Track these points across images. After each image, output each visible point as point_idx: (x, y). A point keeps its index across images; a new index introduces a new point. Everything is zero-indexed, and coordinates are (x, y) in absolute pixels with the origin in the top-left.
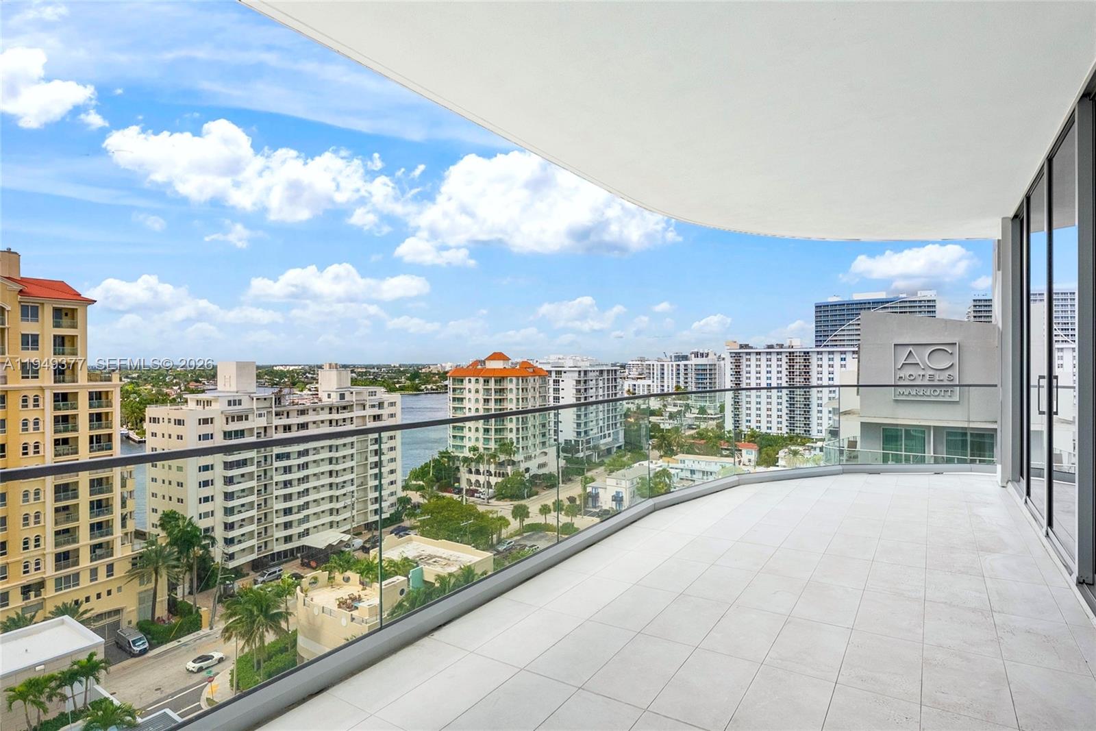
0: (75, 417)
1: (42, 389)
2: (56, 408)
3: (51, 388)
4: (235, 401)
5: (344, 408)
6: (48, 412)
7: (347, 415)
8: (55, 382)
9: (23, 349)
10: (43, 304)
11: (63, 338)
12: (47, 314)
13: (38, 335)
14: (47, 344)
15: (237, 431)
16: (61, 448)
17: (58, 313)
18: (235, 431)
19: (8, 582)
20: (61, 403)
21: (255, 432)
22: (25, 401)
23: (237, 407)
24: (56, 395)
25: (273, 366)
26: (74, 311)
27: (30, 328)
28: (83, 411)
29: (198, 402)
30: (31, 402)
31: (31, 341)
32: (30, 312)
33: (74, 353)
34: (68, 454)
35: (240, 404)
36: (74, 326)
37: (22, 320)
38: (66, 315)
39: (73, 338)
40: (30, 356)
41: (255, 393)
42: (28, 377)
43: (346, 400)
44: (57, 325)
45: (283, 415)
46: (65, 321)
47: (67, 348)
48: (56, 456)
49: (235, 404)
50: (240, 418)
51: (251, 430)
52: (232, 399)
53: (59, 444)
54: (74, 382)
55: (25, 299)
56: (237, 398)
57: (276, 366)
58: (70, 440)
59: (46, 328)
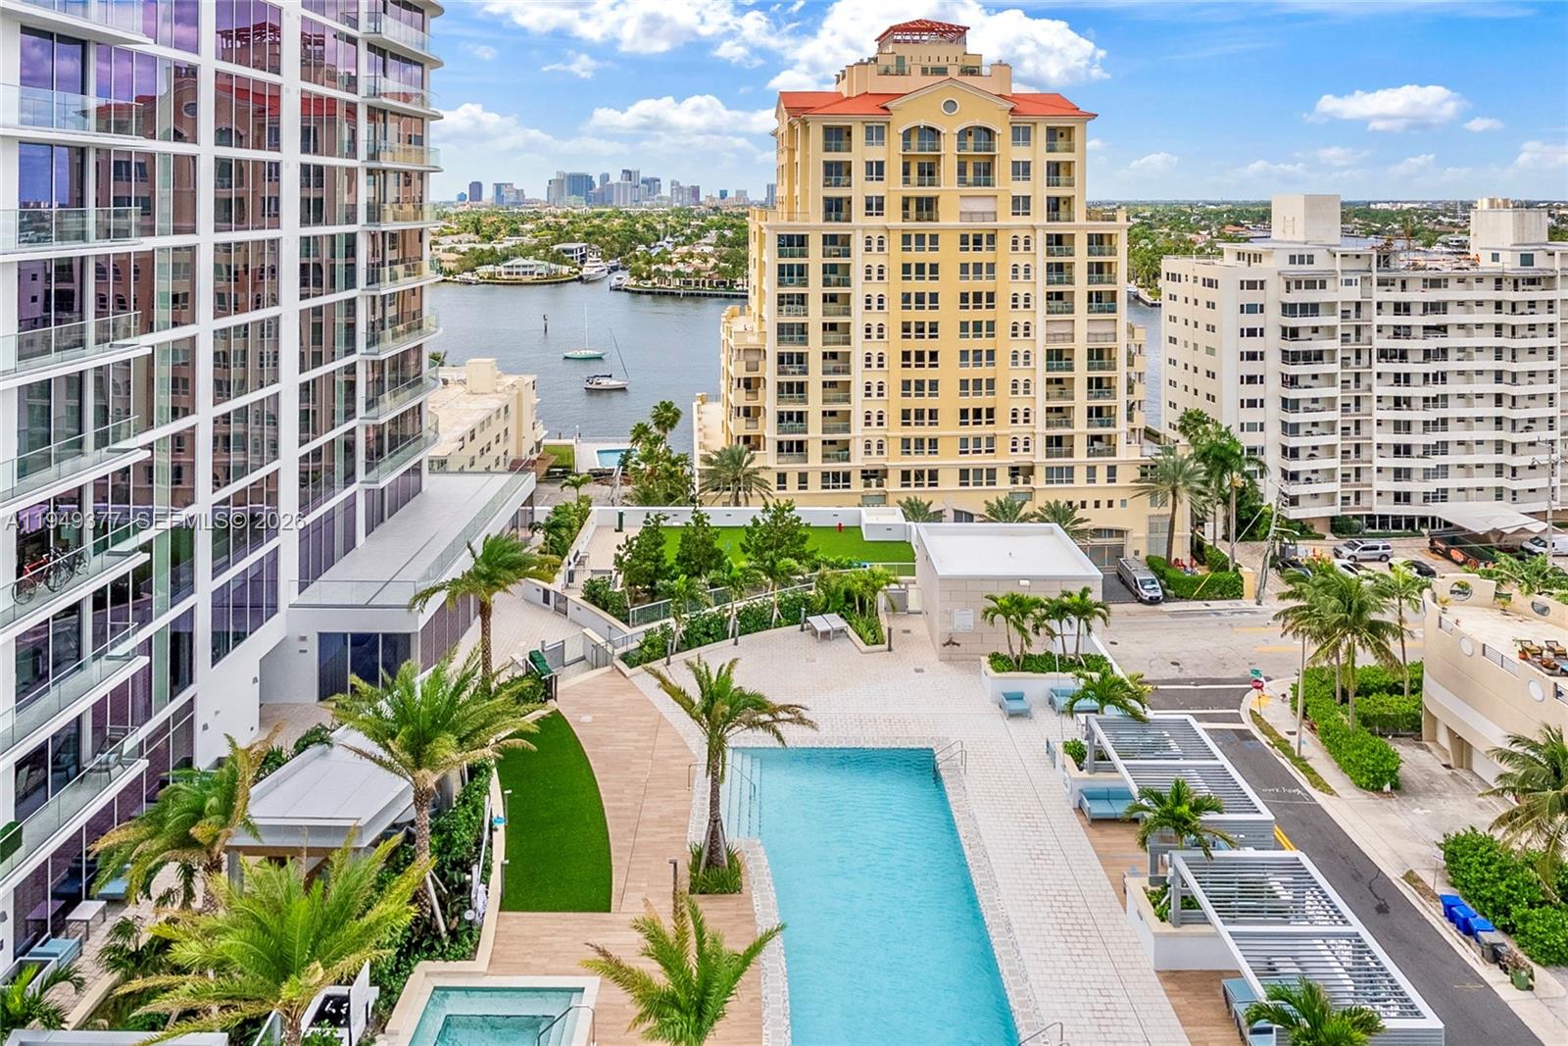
0: (1071, 265)
1: (1034, 228)
2: (1049, 253)
3: (1043, 228)
4: (1301, 257)
5: (1532, 281)
6: (1040, 259)
7: (1536, 294)
8: (1048, 220)
9: (1013, 179)
10: (1035, 124)
11: (1058, 164)
12: (1040, 136)
13: (1029, 162)
14: (1039, 172)
15: (1306, 304)
16: (1054, 303)
17: (1052, 133)
18: (1301, 304)
19: (995, 457)
20: (1055, 247)
21: (1339, 308)
22: (1015, 242)
23: (1306, 267)
24: (1049, 236)
25: (1369, 203)
26: (1070, 129)
27: (1021, 153)
28: (1081, 258)
29: (1240, 256)
30: (1021, 244)
31: (1022, 170)
32: (1021, 135)
33: (1070, 184)
34: (1062, 313)
35: (1311, 262)
36: (1070, 150)
37: (1013, 144)
38: (1062, 135)
39: (1069, 164)
40: (1021, 188)
41: (1339, 246)
42: (1018, 214)
43: (1535, 266)
44: (1051, 149)
45: (1393, 285)
46: (1061, 143)
47: (1063, 178)
48: (1048, 313)
49: (1301, 262)
50: (1311, 285)
51: (1332, 305)
52: (1296, 253)
53: (1051, 299)
54: (1069, 220)
55: (1018, 119)
56: (1306, 253)
57: (1375, 203)
58: (1065, 295)
59: (1038, 153)
